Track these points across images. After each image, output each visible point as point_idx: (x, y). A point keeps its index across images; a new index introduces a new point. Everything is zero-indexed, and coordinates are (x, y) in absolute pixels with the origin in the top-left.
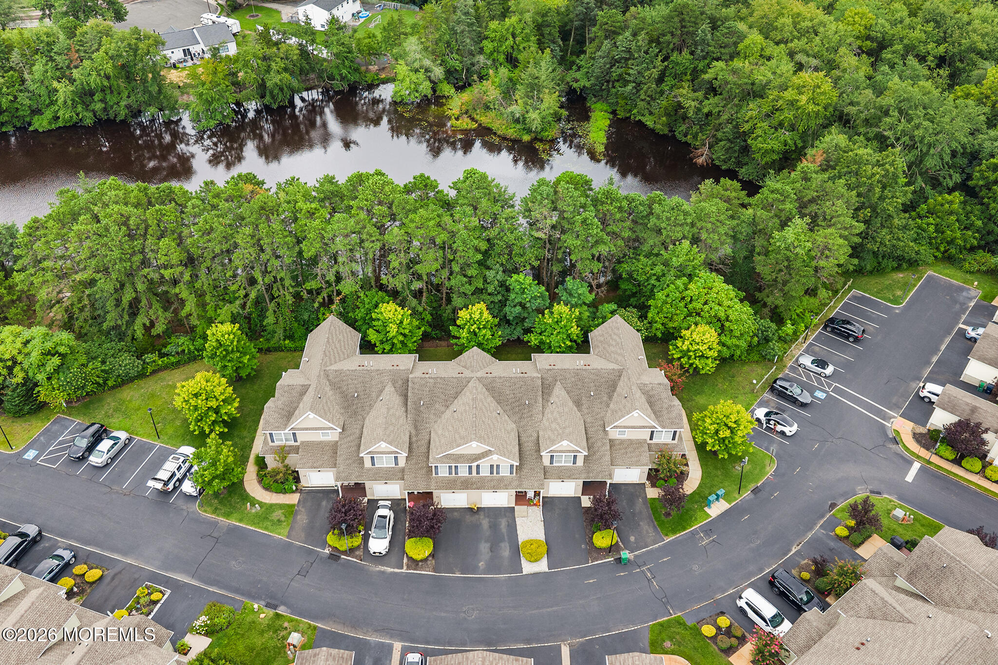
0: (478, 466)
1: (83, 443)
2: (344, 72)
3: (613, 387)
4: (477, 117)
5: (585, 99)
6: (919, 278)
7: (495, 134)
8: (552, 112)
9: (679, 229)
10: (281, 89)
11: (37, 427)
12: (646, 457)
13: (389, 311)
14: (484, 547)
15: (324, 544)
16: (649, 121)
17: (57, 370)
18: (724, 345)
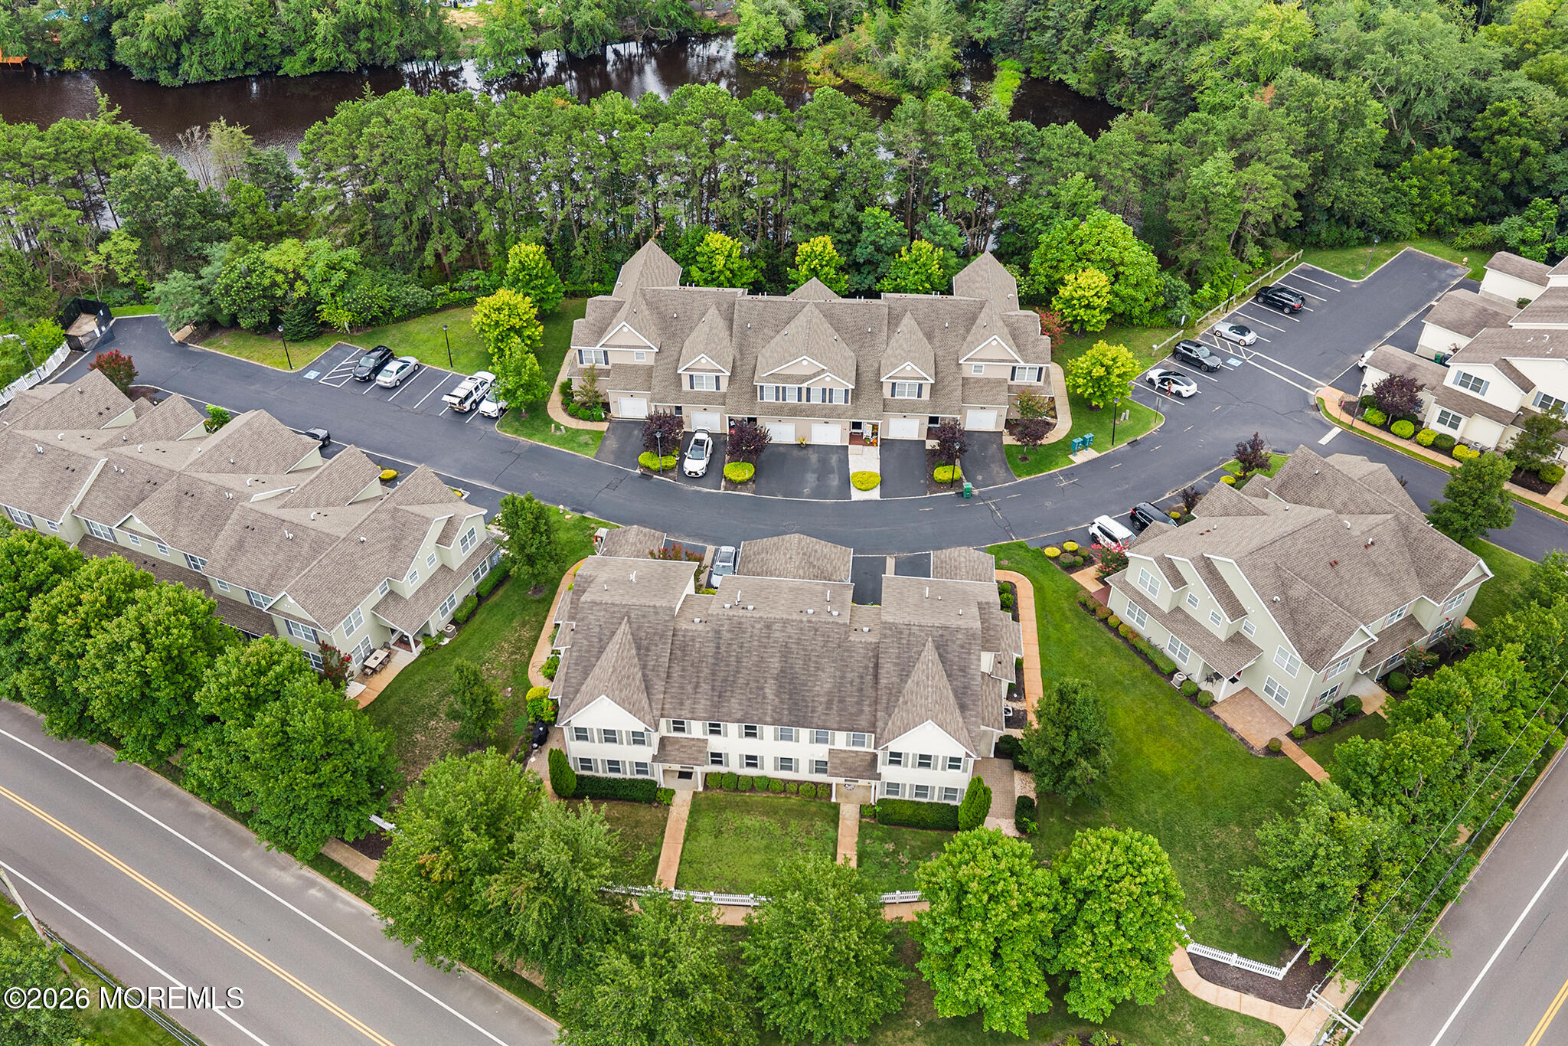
0: (808, 390)
1: (371, 363)
2: (673, 13)
3: (972, 319)
4: (844, 73)
5: (991, 56)
6: (1392, 254)
7: (866, 92)
8: (941, 62)
9: (1072, 159)
10: (591, 31)
11: (317, 351)
12: (1004, 396)
13: (716, 240)
14: (811, 478)
15: (637, 464)
16: (1071, 80)
17: (342, 288)
18: (1117, 295)
